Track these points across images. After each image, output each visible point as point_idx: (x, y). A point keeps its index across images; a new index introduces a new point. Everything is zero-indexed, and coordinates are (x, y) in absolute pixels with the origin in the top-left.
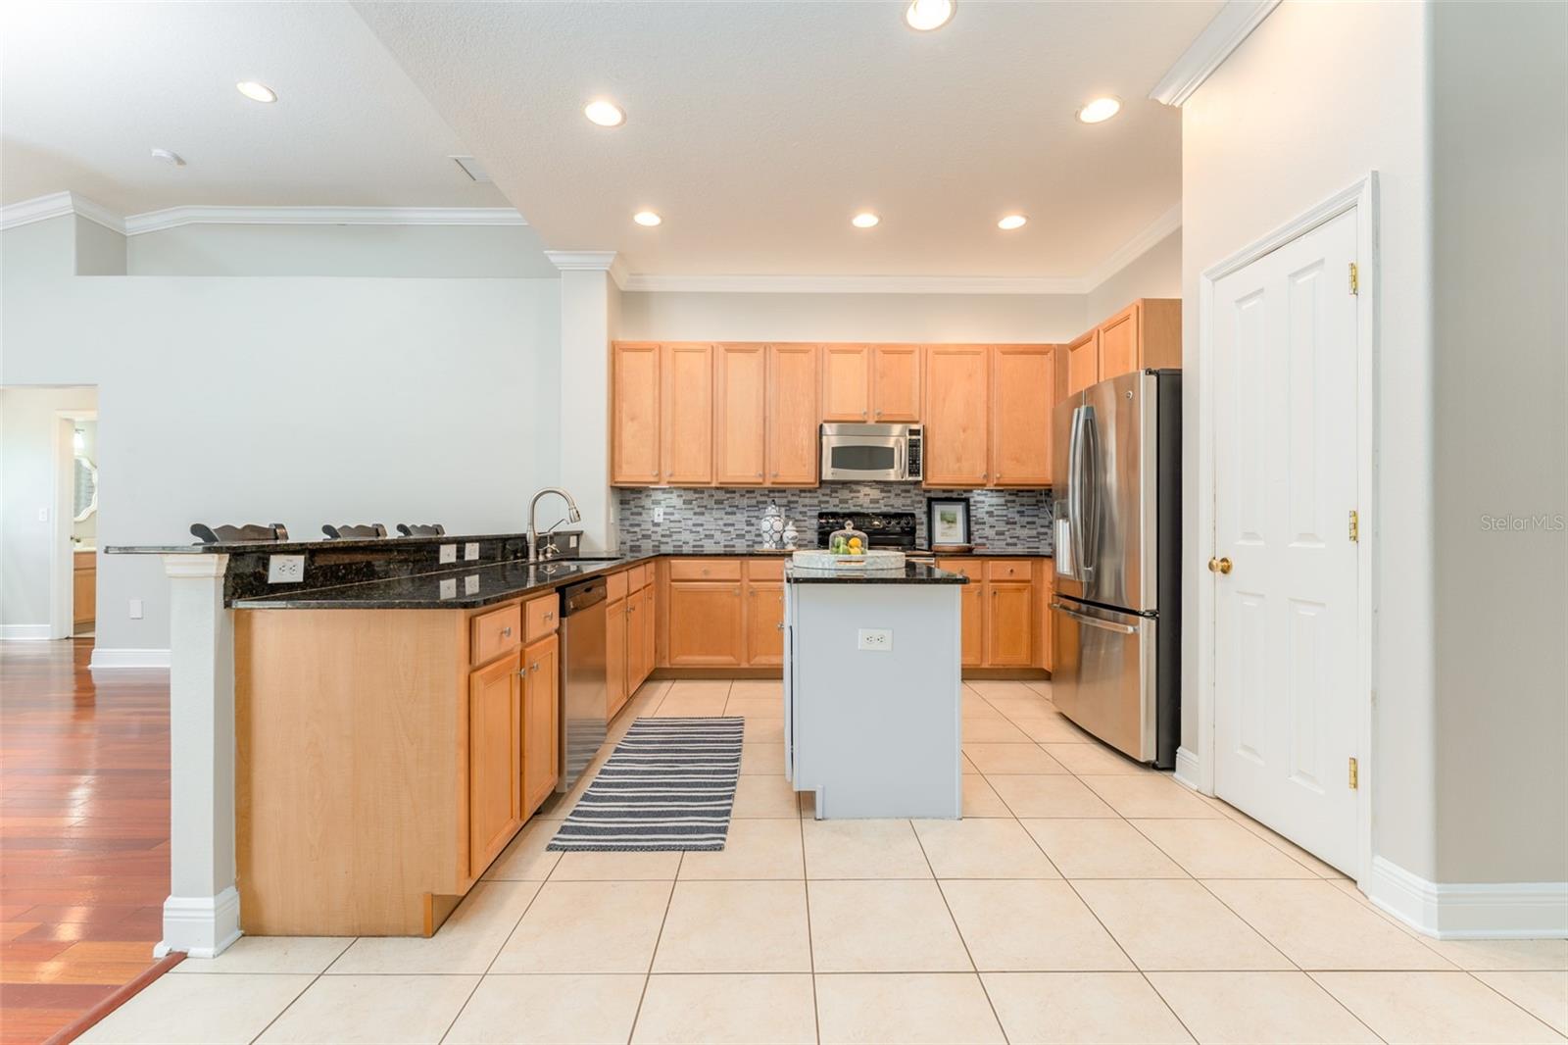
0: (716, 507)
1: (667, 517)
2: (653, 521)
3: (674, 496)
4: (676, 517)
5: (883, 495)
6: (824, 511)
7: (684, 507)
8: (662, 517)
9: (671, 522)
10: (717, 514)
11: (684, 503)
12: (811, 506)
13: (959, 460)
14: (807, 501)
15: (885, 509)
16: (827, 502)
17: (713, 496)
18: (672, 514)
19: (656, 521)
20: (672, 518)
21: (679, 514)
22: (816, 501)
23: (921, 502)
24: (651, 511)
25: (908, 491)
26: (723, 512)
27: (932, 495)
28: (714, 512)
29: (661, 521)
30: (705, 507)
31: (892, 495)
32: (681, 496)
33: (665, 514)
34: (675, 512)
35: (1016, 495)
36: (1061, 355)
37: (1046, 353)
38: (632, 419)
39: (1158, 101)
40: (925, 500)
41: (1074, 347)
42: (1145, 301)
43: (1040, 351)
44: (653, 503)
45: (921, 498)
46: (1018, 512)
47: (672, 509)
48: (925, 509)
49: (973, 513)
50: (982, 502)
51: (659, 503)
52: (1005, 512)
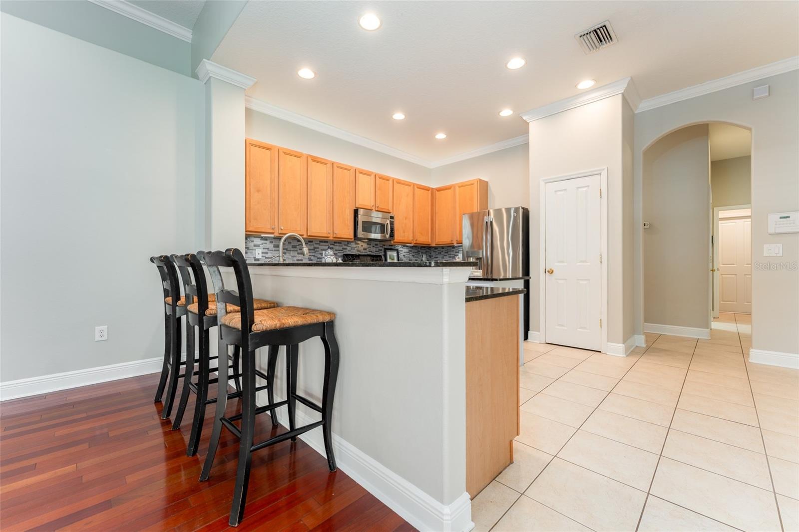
0: (292, 249)
1: (263, 255)
2: (254, 258)
3: (268, 242)
4: (269, 255)
5: (368, 246)
6: (345, 253)
7: (274, 249)
8: (261, 254)
9: (267, 258)
10: (292, 253)
11: (274, 247)
12: (339, 250)
14: (337, 248)
15: (369, 253)
16: (346, 249)
17: (291, 243)
18: (267, 253)
19: (257, 257)
20: (267, 256)
21: (271, 253)
22: (341, 248)
23: (381, 250)
24: (254, 251)
25: (376, 245)
26: (296, 253)
27: (386, 247)
28: (291, 252)
29: (261, 257)
30: (286, 249)
31: (371, 246)
32: (272, 242)
33: (263, 253)
34: (268, 251)
35: (412, 248)
36: (433, 192)
37: (428, 190)
38: (258, 191)
39: (522, 118)
40: (383, 249)
41: (439, 190)
42: (480, 180)
43: (427, 189)
44: (254, 246)
45: (381, 248)
46: (413, 256)
47: (267, 250)
48: (383, 253)
49: (399, 256)
50: (402, 251)
51: (259, 246)
52: (408, 256)
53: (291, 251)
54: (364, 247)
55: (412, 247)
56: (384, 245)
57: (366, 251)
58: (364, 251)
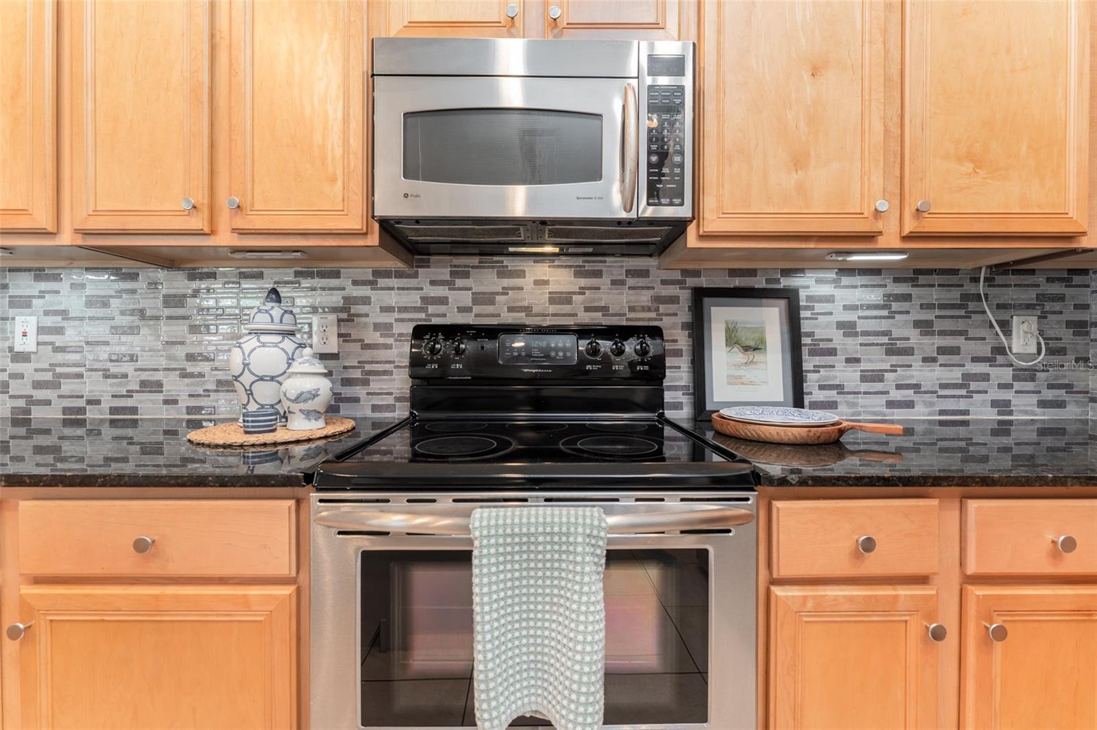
1: (48, 338)
3: (64, 286)
4: (70, 338)
5: (583, 282)
7: (87, 313)
8: (32, 332)
9: (56, 350)
11: (88, 304)
13: (799, 162)
18: (59, 331)
19: (19, 348)
20: (58, 340)
21: (76, 330)
23: (673, 300)
27: (703, 282)
29: (33, 348)
31: (604, 283)
33: (41, 330)
34: (67, 325)
40: (685, 295)
44: (12, 305)
45: (675, 290)
46: (917, 324)
47: (59, 318)
48: (685, 316)
49: (806, 327)
50: (830, 299)
51: (29, 306)
52: (884, 325)
53: (157, 318)
54: (552, 288)
55: (902, 275)
56: (696, 274)
57: (566, 309)
58: (552, 309)
